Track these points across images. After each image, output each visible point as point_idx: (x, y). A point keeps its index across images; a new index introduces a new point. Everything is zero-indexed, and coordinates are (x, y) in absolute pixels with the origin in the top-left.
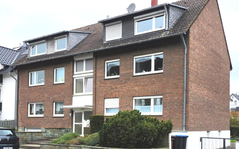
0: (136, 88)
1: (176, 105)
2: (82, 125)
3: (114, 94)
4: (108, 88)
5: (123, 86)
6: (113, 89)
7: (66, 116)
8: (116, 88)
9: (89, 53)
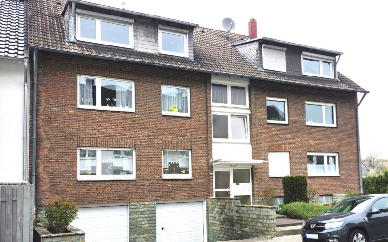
0: (311, 142)
1: (352, 165)
2: (231, 193)
3: (283, 145)
4: (273, 137)
5: (294, 137)
6: (282, 138)
7: (197, 178)
8: (286, 138)
9: (242, 77)
